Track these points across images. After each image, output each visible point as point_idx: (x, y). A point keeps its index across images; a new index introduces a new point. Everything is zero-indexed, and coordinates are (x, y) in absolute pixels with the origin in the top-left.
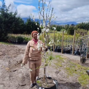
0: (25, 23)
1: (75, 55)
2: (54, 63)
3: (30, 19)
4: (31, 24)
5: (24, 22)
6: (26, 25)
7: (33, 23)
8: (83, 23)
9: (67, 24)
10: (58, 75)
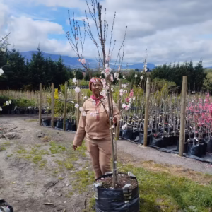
0: (28, 63)
1: (123, 139)
2: (58, 161)
3: (40, 53)
4: (43, 67)
5: (25, 60)
6: (29, 68)
7: (47, 62)
8: (165, 66)
9: (134, 69)
10: (51, 191)
